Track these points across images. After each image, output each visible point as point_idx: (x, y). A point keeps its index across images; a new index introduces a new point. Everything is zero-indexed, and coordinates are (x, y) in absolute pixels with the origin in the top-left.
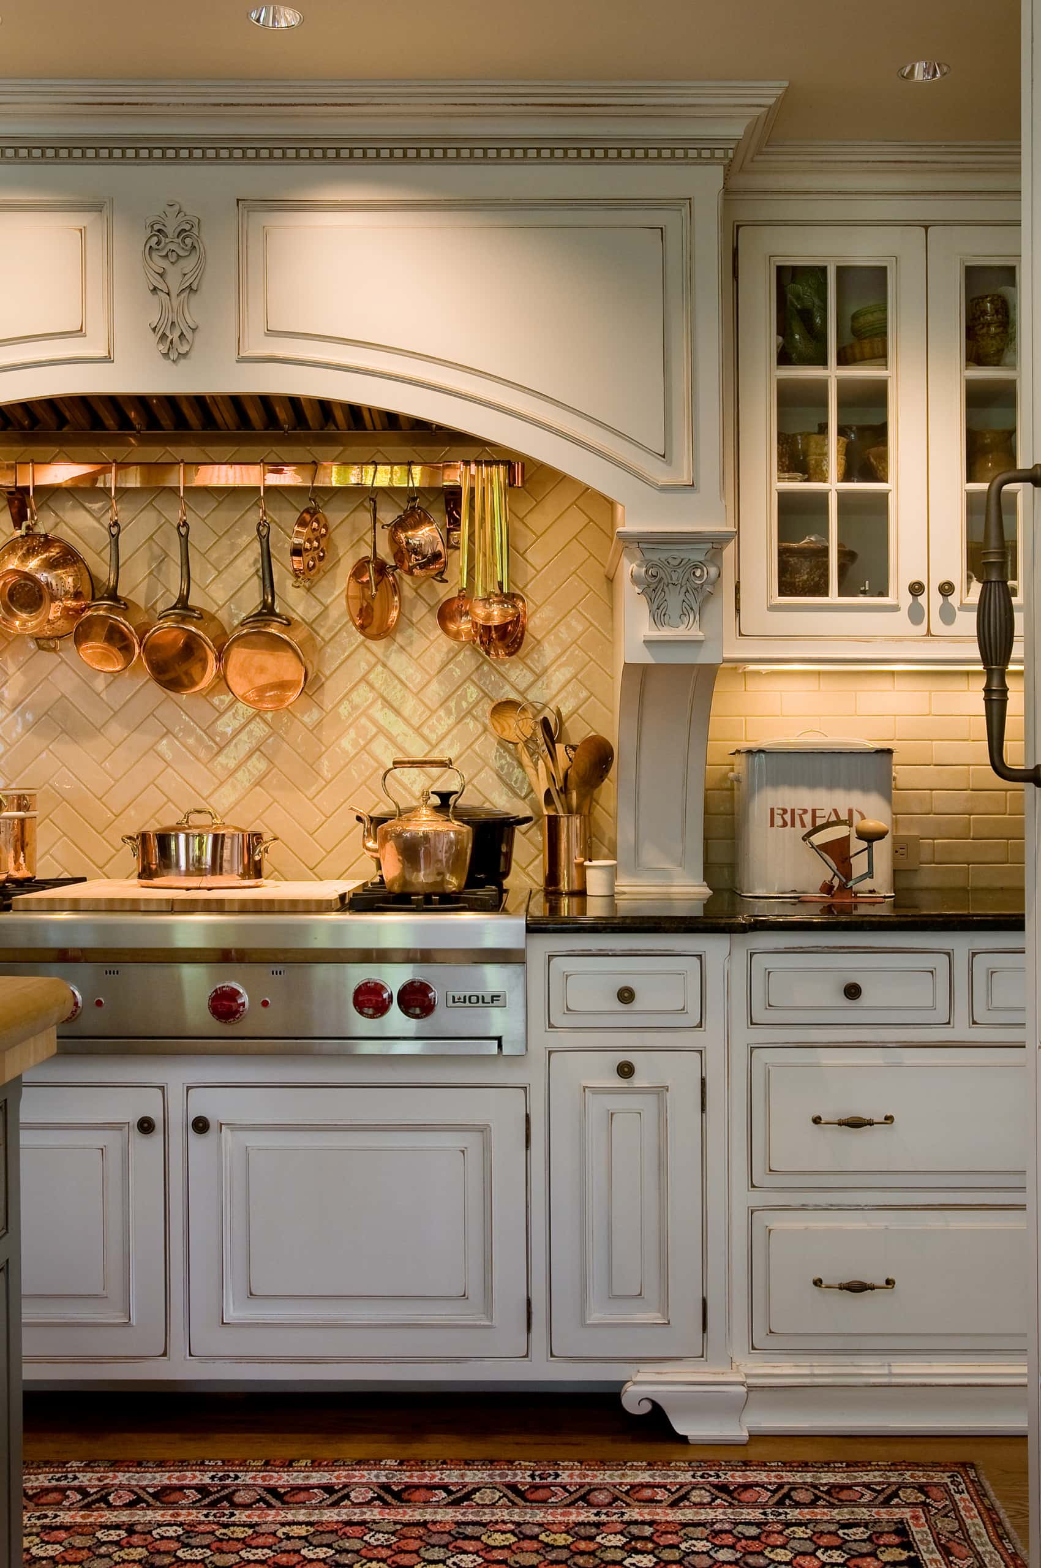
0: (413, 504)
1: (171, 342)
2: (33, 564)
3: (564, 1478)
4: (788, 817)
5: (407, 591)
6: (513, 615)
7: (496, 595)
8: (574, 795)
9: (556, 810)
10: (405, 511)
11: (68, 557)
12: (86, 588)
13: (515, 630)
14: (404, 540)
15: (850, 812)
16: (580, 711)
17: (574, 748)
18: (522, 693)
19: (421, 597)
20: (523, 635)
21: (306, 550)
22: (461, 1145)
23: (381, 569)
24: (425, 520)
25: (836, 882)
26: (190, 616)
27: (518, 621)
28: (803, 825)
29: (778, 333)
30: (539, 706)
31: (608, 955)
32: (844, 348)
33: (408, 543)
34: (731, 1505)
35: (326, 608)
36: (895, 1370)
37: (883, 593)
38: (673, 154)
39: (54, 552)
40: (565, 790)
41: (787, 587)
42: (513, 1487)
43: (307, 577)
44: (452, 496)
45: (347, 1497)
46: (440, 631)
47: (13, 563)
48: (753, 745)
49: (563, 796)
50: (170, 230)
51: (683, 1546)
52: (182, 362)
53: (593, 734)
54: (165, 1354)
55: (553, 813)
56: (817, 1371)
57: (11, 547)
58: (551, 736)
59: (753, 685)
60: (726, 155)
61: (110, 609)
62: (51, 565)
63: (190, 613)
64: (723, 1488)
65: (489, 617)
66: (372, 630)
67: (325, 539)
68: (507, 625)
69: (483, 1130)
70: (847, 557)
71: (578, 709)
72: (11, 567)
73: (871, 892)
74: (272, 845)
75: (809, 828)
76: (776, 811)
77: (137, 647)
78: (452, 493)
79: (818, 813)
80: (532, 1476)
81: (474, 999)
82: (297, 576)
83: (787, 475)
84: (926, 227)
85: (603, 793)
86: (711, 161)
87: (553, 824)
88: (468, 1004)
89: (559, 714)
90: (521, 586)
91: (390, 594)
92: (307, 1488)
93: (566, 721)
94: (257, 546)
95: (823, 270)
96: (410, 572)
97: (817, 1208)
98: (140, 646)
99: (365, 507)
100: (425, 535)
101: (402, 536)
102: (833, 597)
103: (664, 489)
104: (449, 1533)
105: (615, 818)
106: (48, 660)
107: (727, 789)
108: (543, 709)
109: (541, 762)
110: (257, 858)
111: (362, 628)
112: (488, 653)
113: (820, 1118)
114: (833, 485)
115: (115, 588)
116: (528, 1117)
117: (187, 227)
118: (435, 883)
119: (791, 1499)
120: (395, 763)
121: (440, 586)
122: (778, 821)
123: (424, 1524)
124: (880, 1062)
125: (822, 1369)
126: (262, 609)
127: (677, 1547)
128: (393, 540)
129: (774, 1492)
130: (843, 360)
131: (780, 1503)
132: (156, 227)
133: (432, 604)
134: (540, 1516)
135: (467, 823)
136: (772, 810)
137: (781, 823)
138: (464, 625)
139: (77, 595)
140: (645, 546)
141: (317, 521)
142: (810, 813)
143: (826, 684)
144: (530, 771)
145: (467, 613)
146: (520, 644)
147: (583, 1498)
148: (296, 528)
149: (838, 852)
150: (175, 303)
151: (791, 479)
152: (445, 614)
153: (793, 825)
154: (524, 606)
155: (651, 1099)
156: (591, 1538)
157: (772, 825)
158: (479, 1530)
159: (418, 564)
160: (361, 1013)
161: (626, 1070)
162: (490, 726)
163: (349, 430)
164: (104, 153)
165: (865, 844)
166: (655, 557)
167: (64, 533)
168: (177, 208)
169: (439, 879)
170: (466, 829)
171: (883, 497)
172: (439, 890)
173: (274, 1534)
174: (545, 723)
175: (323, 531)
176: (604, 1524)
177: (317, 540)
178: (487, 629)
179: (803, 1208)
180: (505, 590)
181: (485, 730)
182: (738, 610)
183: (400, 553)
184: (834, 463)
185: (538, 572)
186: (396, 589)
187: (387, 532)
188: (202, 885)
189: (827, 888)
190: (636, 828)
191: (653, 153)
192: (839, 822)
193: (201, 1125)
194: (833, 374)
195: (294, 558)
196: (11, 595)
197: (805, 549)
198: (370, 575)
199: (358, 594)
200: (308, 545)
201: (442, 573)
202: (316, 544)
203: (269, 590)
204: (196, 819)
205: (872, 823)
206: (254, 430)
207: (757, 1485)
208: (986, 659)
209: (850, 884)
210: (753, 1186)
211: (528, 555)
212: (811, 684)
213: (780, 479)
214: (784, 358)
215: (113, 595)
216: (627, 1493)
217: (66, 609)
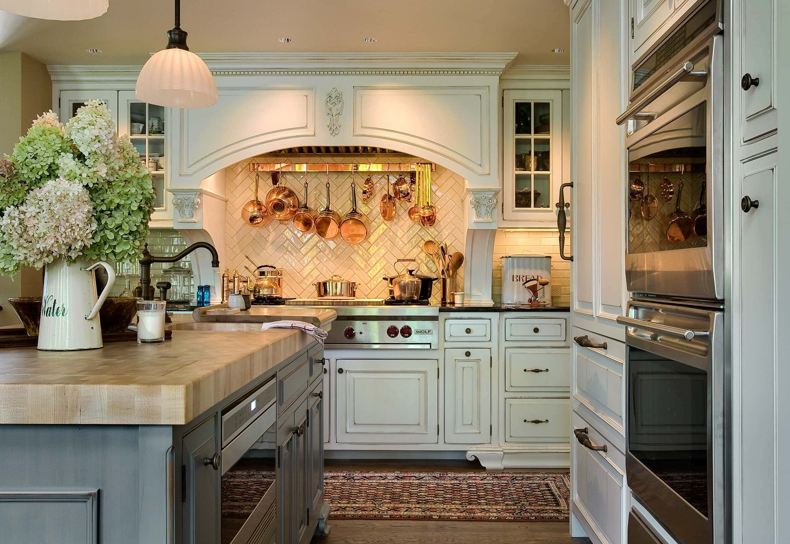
0: (400, 177)
1: (333, 131)
2: (280, 197)
3: (450, 475)
4: (518, 278)
5: (397, 205)
6: (432, 213)
7: (427, 207)
8: (451, 271)
9: (445, 276)
10: (398, 179)
11: (291, 194)
12: (297, 204)
13: (432, 218)
14: (398, 189)
15: (538, 276)
16: (453, 244)
17: (451, 256)
18: (434, 238)
19: (402, 206)
20: (435, 219)
21: (367, 192)
22: (418, 377)
23: (390, 198)
24: (405, 182)
25: (533, 299)
26: (330, 213)
27: (433, 215)
28: (523, 281)
29: (516, 123)
30: (439, 243)
31: (463, 319)
32: (537, 127)
33: (399, 190)
34: (498, 480)
35: (372, 210)
36: (548, 448)
37: (548, 207)
38: (484, 73)
39: (286, 192)
40: (448, 270)
41: (518, 205)
42: (435, 477)
43: (366, 201)
44: (413, 174)
45: (387, 478)
46: (408, 217)
47: (274, 197)
48: (508, 255)
49: (447, 272)
50: (333, 96)
51: (484, 487)
52: (336, 136)
53: (457, 251)
54: (329, 442)
55: (444, 277)
56: (525, 448)
57: (273, 191)
58: (444, 252)
59: (508, 235)
60: (500, 73)
61: (305, 211)
62: (286, 196)
63: (330, 212)
64: (497, 477)
65: (425, 213)
66: (386, 218)
67: (373, 188)
68: (430, 216)
69: (425, 372)
70: (537, 195)
71: (452, 243)
72: (274, 198)
73: (544, 302)
74: (358, 286)
75: (525, 281)
76: (514, 276)
77: (313, 223)
78: (413, 173)
79: (527, 277)
80: (440, 475)
81: (423, 332)
82: (364, 200)
83: (518, 169)
84: (562, 90)
85: (459, 271)
86: (495, 75)
87: (444, 281)
88: (421, 333)
89: (446, 245)
90: (434, 203)
91: (392, 206)
92: (375, 477)
93: (448, 247)
94: (350, 190)
95: (530, 103)
96: (399, 199)
97: (525, 398)
98: (314, 223)
99: (385, 178)
100: (404, 187)
101: (397, 187)
102: (532, 208)
103: (481, 175)
104: (417, 484)
105: (463, 279)
106: (283, 227)
107: (499, 270)
108: (441, 243)
109: (440, 261)
110: (354, 290)
111: (384, 217)
112: (424, 226)
113: (526, 369)
114: (533, 172)
115: (306, 204)
116: (438, 369)
117: (338, 95)
118: (411, 297)
119: (516, 479)
120: (398, 260)
121: (408, 204)
122: (515, 279)
123: (410, 483)
124: (544, 352)
125: (526, 448)
126: (353, 211)
127: (483, 487)
128: (394, 189)
129: (511, 478)
130: (536, 132)
131: (513, 479)
132: (329, 95)
133: (405, 209)
134: (443, 482)
135: (420, 279)
136: (513, 276)
137: (516, 280)
138: (416, 216)
139: (294, 207)
140: (474, 193)
141: (371, 183)
142: (525, 277)
143: (531, 235)
144: (437, 264)
145: (417, 212)
146: (434, 222)
147: (455, 479)
148: (364, 185)
149: (533, 289)
150: (334, 118)
151: (520, 170)
152: (411, 212)
153: (520, 281)
154: (435, 210)
155: (475, 363)
156: (459, 486)
157: (513, 281)
158: (426, 484)
159: (403, 197)
160: (390, 336)
161: (468, 354)
162: (424, 250)
163: (381, 153)
164: (314, 73)
165: (542, 286)
166: (477, 196)
167: (288, 186)
168: (335, 89)
169: (412, 296)
170: (420, 280)
171: (549, 175)
172: (412, 299)
173: (368, 484)
174: (442, 247)
175: (372, 185)
176: (461, 483)
177: (370, 189)
178: (424, 217)
179: (521, 398)
180: (430, 205)
181: (422, 250)
182: (503, 212)
183: (397, 193)
184: (533, 165)
185: (440, 199)
186: (394, 204)
187: (392, 186)
188: (338, 299)
189: (530, 301)
190: (471, 282)
191: (478, 72)
192: (534, 280)
193: (341, 371)
194: (532, 136)
195: (364, 195)
196: (274, 207)
197: (524, 192)
198: (386, 200)
199: (382, 205)
200: (368, 191)
201: (410, 199)
202: (370, 190)
203: (354, 205)
204: (335, 278)
205: (544, 280)
206: (350, 153)
207: (506, 476)
208: (559, 227)
209: (537, 299)
210: (506, 391)
211: (437, 193)
212: (526, 235)
213: (516, 170)
214: (518, 131)
215: (305, 206)
216: (468, 478)
217: (291, 211)
